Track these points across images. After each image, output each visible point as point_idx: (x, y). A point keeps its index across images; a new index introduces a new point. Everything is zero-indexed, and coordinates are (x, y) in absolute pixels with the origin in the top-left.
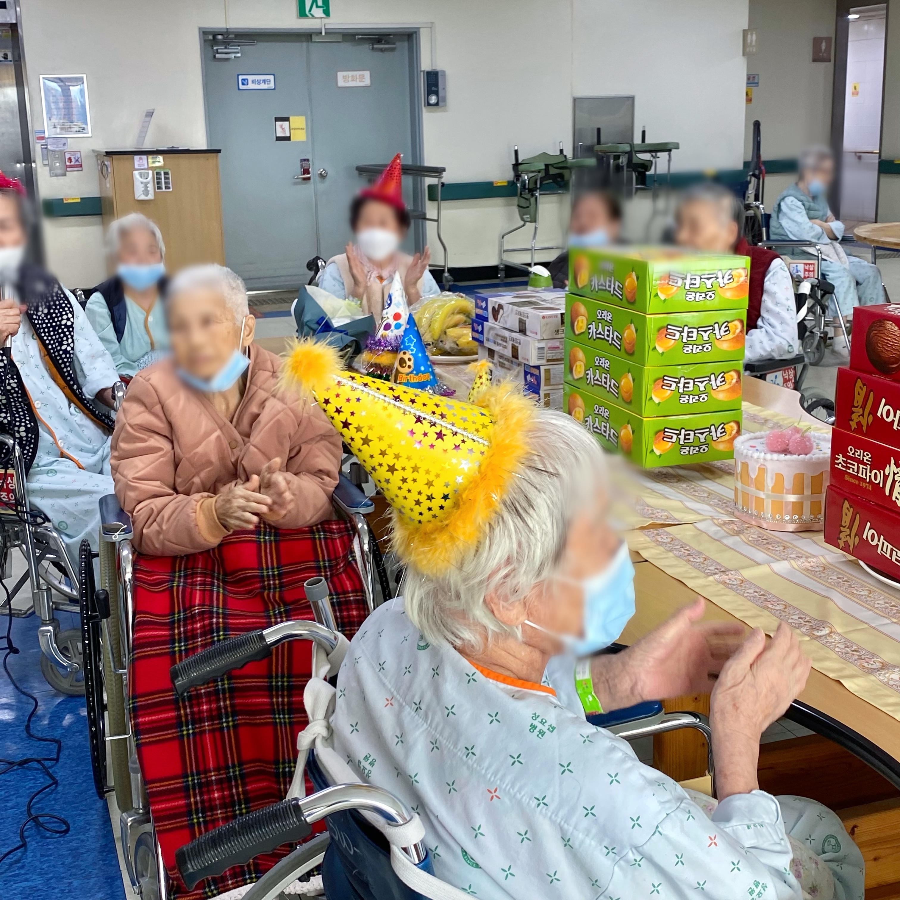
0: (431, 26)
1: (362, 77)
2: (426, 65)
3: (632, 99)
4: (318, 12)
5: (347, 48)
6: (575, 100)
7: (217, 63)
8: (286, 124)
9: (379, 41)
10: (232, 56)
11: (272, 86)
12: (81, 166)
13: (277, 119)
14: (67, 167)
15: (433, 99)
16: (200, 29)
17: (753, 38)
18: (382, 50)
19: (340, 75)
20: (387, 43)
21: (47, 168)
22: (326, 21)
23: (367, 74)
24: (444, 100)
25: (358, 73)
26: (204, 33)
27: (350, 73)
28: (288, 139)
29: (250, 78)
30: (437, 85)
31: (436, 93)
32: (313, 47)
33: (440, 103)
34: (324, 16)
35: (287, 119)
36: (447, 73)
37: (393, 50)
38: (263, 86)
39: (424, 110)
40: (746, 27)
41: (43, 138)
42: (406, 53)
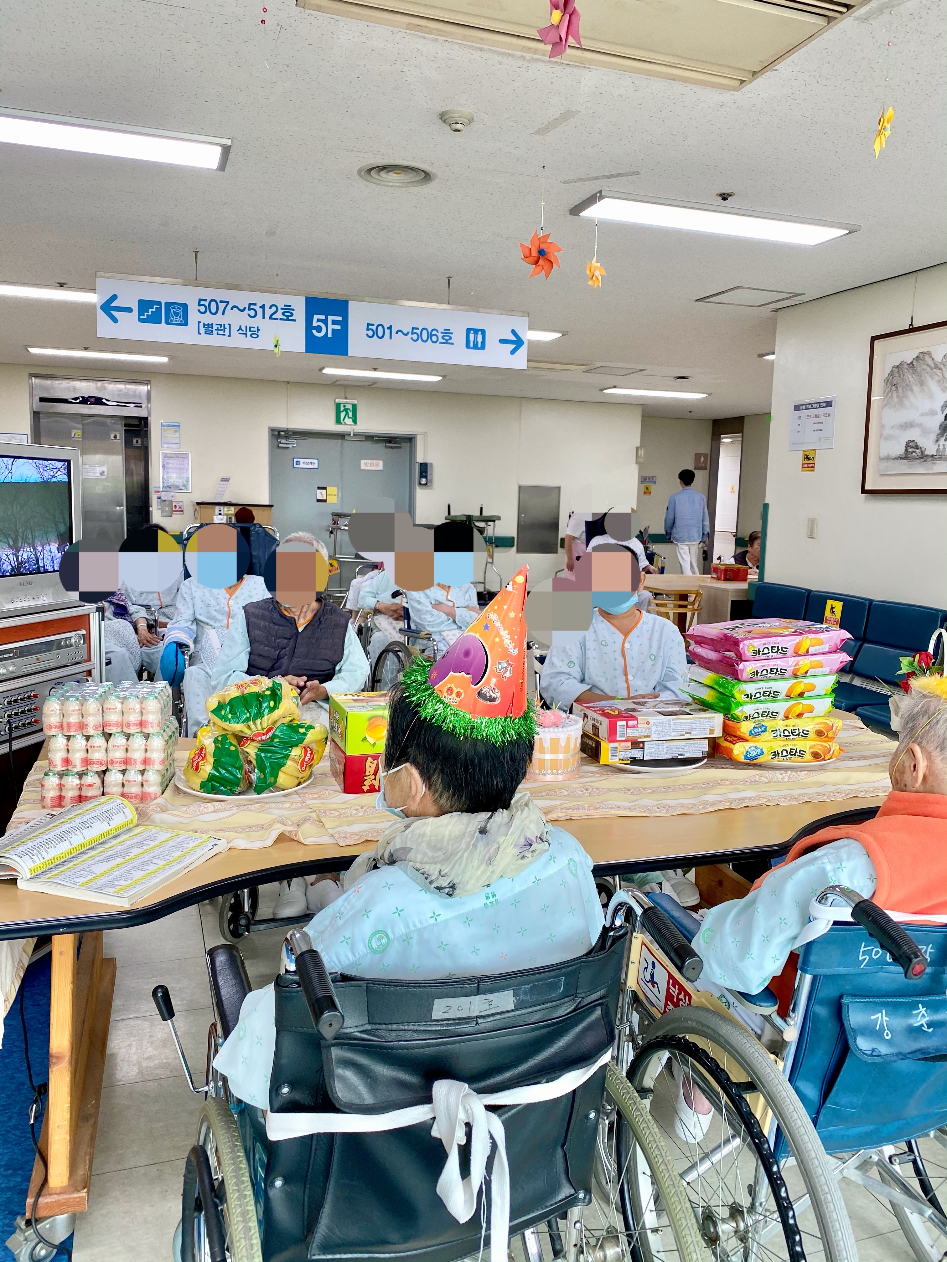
0: (425, 434)
1: (377, 465)
2: (420, 459)
3: (559, 488)
4: (349, 421)
5: (369, 444)
6: (520, 487)
7: (280, 450)
8: (324, 491)
9: (390, 442)
10: (290, 446)
11: (316, 466)
12: (182, 511)
13: (319, 488)
14: (173, 511)
15: (424, 481)
16: (269, 427)
17: (642, 452)
18: (392, 447)
19: (363, 462)
20: (395, 443)
21: (160, 511)
22: (354, 427)
23: (381, 463)
24: (431, 481)
25: (375, 462)
26: (272, 430)
27: (369, 461)
28: (325, 501)
29: (302, 461)
30: (426, 472)
31: (426, 477)
32: (346, 443)
33: (428, 484)
34: (353, 423)
35: (325, 488)
36: (434, 464)
37: (400, 448)
38: (310, 466)
39: (417, 487)
40: (639, 445)
41: (158, 492)
42: (408, 449)
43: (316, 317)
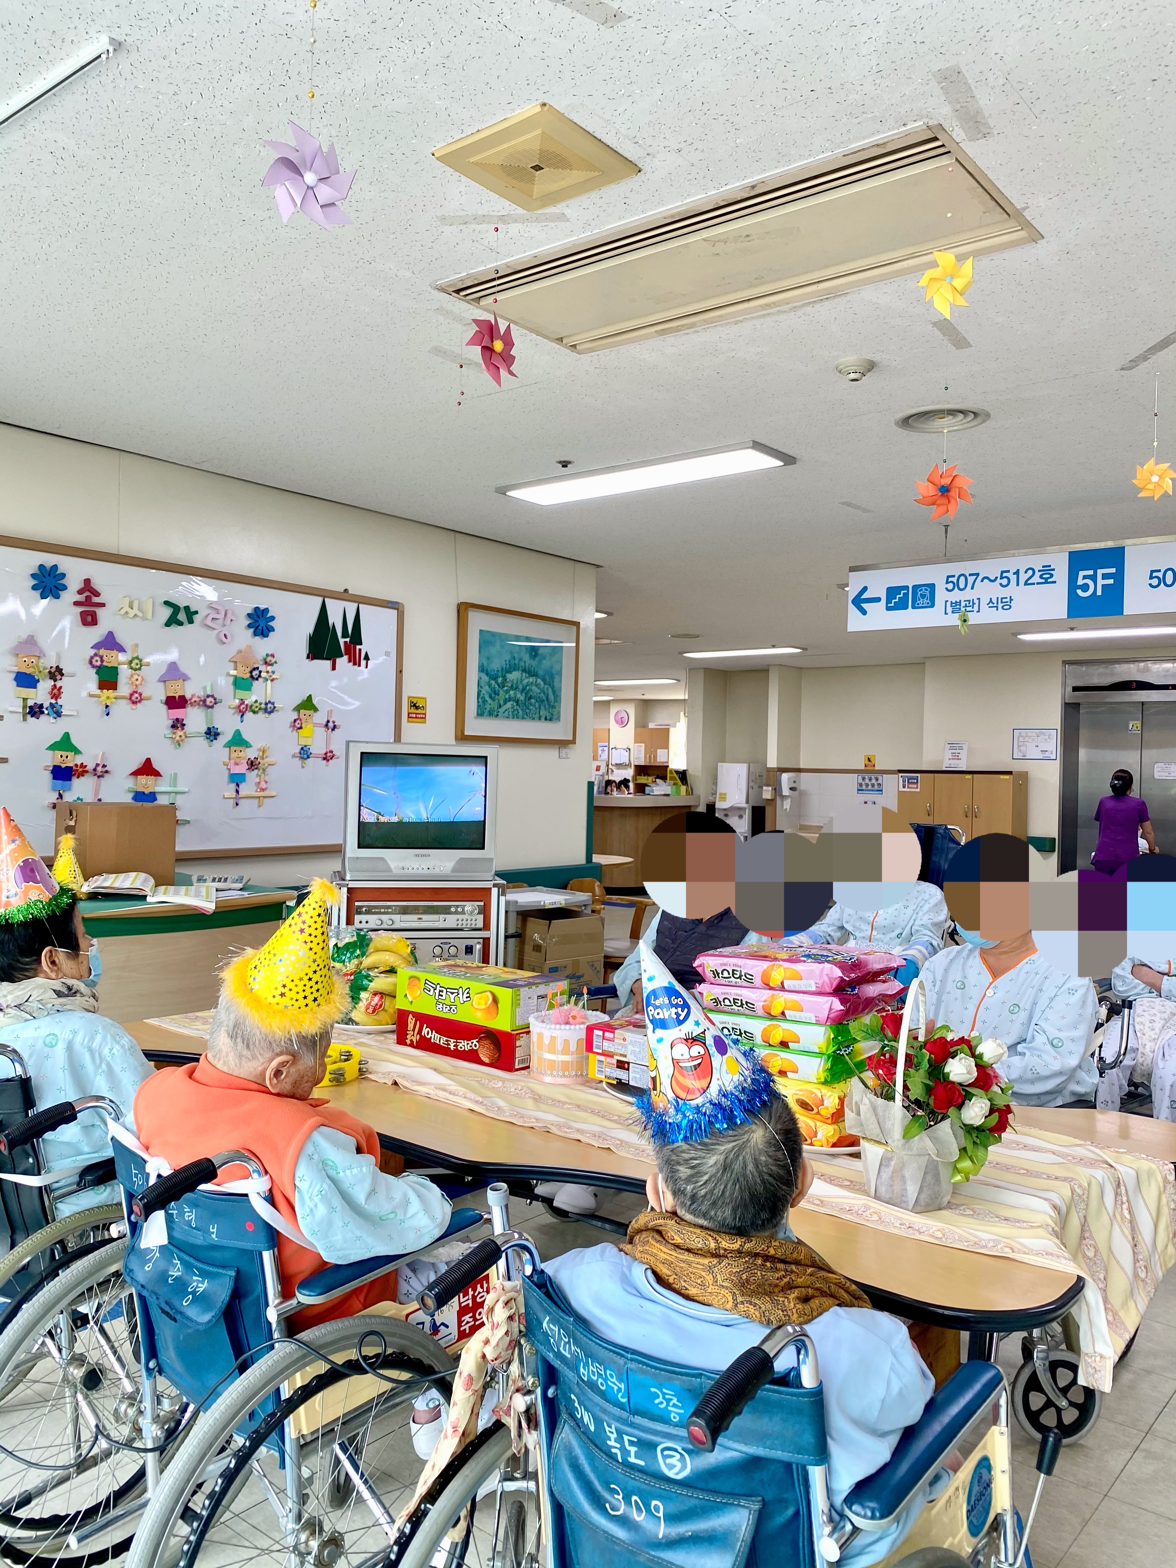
43: (1082, 574)
